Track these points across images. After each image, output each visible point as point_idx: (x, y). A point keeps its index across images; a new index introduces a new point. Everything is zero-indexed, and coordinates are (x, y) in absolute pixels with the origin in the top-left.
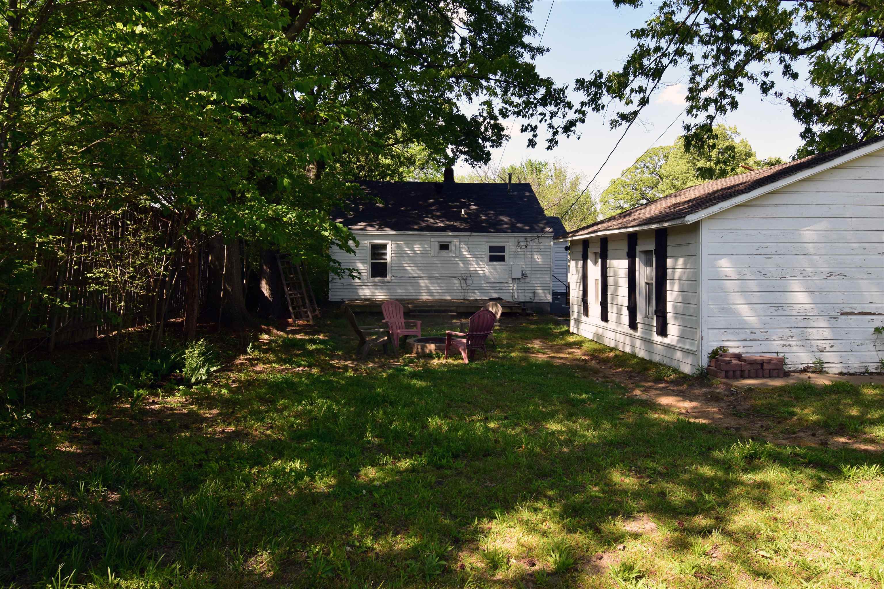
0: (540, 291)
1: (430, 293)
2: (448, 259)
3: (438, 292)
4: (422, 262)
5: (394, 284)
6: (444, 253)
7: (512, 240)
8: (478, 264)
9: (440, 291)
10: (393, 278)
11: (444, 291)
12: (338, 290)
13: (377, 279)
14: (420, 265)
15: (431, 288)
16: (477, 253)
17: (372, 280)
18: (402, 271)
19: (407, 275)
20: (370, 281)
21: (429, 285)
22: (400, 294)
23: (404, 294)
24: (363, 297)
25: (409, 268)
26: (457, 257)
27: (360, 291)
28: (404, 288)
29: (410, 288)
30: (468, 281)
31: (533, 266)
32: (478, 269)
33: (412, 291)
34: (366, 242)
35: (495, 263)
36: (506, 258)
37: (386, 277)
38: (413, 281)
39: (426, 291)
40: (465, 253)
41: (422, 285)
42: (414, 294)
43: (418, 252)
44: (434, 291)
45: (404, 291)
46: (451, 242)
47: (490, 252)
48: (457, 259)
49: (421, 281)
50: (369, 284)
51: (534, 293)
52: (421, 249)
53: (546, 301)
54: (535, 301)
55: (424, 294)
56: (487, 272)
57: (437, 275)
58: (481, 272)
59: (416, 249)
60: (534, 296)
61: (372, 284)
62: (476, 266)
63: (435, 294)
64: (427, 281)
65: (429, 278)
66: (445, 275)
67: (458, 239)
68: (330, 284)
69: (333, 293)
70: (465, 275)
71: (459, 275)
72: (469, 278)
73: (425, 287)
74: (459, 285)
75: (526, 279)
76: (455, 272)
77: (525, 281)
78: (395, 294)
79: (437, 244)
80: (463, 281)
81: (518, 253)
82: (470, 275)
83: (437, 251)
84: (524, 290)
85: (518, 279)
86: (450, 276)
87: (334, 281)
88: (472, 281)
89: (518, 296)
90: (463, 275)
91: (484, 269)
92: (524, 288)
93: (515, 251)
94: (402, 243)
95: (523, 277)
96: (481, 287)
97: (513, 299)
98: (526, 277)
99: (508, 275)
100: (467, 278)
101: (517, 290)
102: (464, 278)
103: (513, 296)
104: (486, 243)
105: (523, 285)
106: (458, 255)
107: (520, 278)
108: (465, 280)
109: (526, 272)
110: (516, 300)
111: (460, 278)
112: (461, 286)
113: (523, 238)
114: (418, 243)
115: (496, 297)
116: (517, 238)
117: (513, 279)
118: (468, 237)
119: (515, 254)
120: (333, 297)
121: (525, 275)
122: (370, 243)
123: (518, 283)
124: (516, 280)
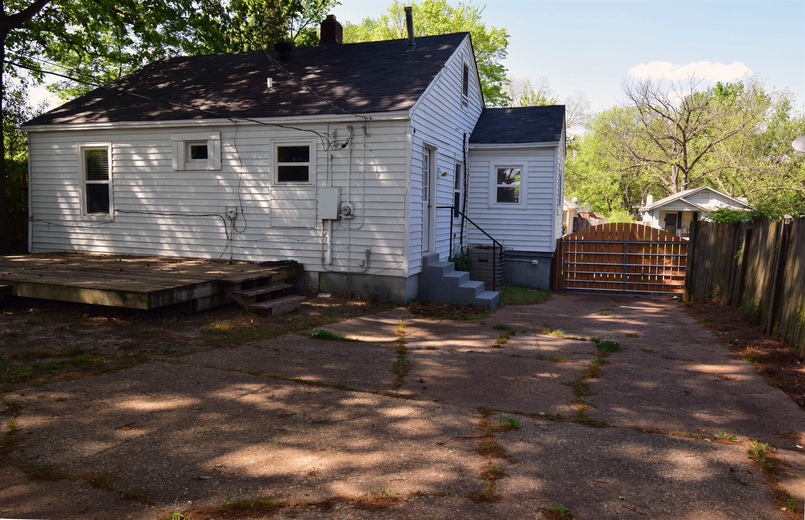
0: (385, 251)
1: (176, 244)
2: (205, 176)
3: (189, 245)
4: (162, 182)
5: (119, 226)
6: (198, 163)
7: (322, 130)
8: (258, 187)
9: (192, 242)
10: (116, 213)
11: (199, 242)
12: (43, 234)
13: (95, 216)
14: (158, 189)
15: (179, 235)
16: (255, 163)
17: (88, 216)
18: (131, 201)
19: (138, 209)
20: (86, 218)
21: (173, 228)
22: (129, 245)
23: (136, 245)
24: (76, 248)
25: (140, 195)
26: (218, 171)
27: (73, 236)
28: (133, 233)
29: (143, 233)
30: (238, 224)
31: (368, 191)
32: (259, 197)
33: (148, 240)
34: (75, 146)
35: (290, 184)
36: (312, 172)
37: (107, 211)
38: (149, 221)
39: (169, 240)
40: (233, 163)
41: (163, 228)
42: (150, 246)
43: (155, 163)
44: (183, 241)
45: (135, 239)
46: (206, 141)
47: (280, 160)
48: (219, 177)
49: (161, 221)
50: (84, 224)
51: (368, 253)
52: (158, 157)
53: (398, 274)
54: (371, 272)
55: (166, 247)
56: (274, 204)
57: (186, 210)
58: (264, 204)
59: (152, 157)
60: (369, 261)
61: (88, 224)
62: (253, 190)
63: (185, 248)
64: (170, 222)
65: (175, 215)
66: (199, 210)
67: (219, 133)
68: (30, 224)
69: (35, 240)
70: (234, 210)
71: (222, 210)
72: (240, 217)
73: (168, 232)
74: (223, 230)
75: (352, 221)
76: (216, 203)
77: (349, 226)
78: (121, 245)
79: (182, 145)
80: (229, 223)
81: (335, 162)
82: (242, 210)
83: (186, 161)
84: (346, 247)
85: (333, 221)
86: (208, 210)
87: (36, 217)
88: (247, 222)
89: (334, 260)
90: (230, 210)
91: (269, 197)
92: (346, 242)
93: (330, 157)
94: (128, 145)
95: (343, 217)
96: (264, 237)
97: (323, 265)
98: (350, 217)
99: (314, 212)
100: (238, 215)
101: (332, 244)
102: (232, 216)
103: (323, 259)
104: (272, 139)
105: (346, 234)
106: (220, 169)
107: (336, 218)
108: (233, 220)
109: (350, 206)
110: (330, 269)
111: (224, 216)
112: (226, 233)
113: (345, 126)
114: (155, 145)
115: (292, 259)
116: (333, 127)
117: (324, 221)
118: (235, 129)
119: (330, 164)
120: (35, 246)
121: (346, 213)
122: (82, 148)
123: (334, 229)
124: (330, 223)
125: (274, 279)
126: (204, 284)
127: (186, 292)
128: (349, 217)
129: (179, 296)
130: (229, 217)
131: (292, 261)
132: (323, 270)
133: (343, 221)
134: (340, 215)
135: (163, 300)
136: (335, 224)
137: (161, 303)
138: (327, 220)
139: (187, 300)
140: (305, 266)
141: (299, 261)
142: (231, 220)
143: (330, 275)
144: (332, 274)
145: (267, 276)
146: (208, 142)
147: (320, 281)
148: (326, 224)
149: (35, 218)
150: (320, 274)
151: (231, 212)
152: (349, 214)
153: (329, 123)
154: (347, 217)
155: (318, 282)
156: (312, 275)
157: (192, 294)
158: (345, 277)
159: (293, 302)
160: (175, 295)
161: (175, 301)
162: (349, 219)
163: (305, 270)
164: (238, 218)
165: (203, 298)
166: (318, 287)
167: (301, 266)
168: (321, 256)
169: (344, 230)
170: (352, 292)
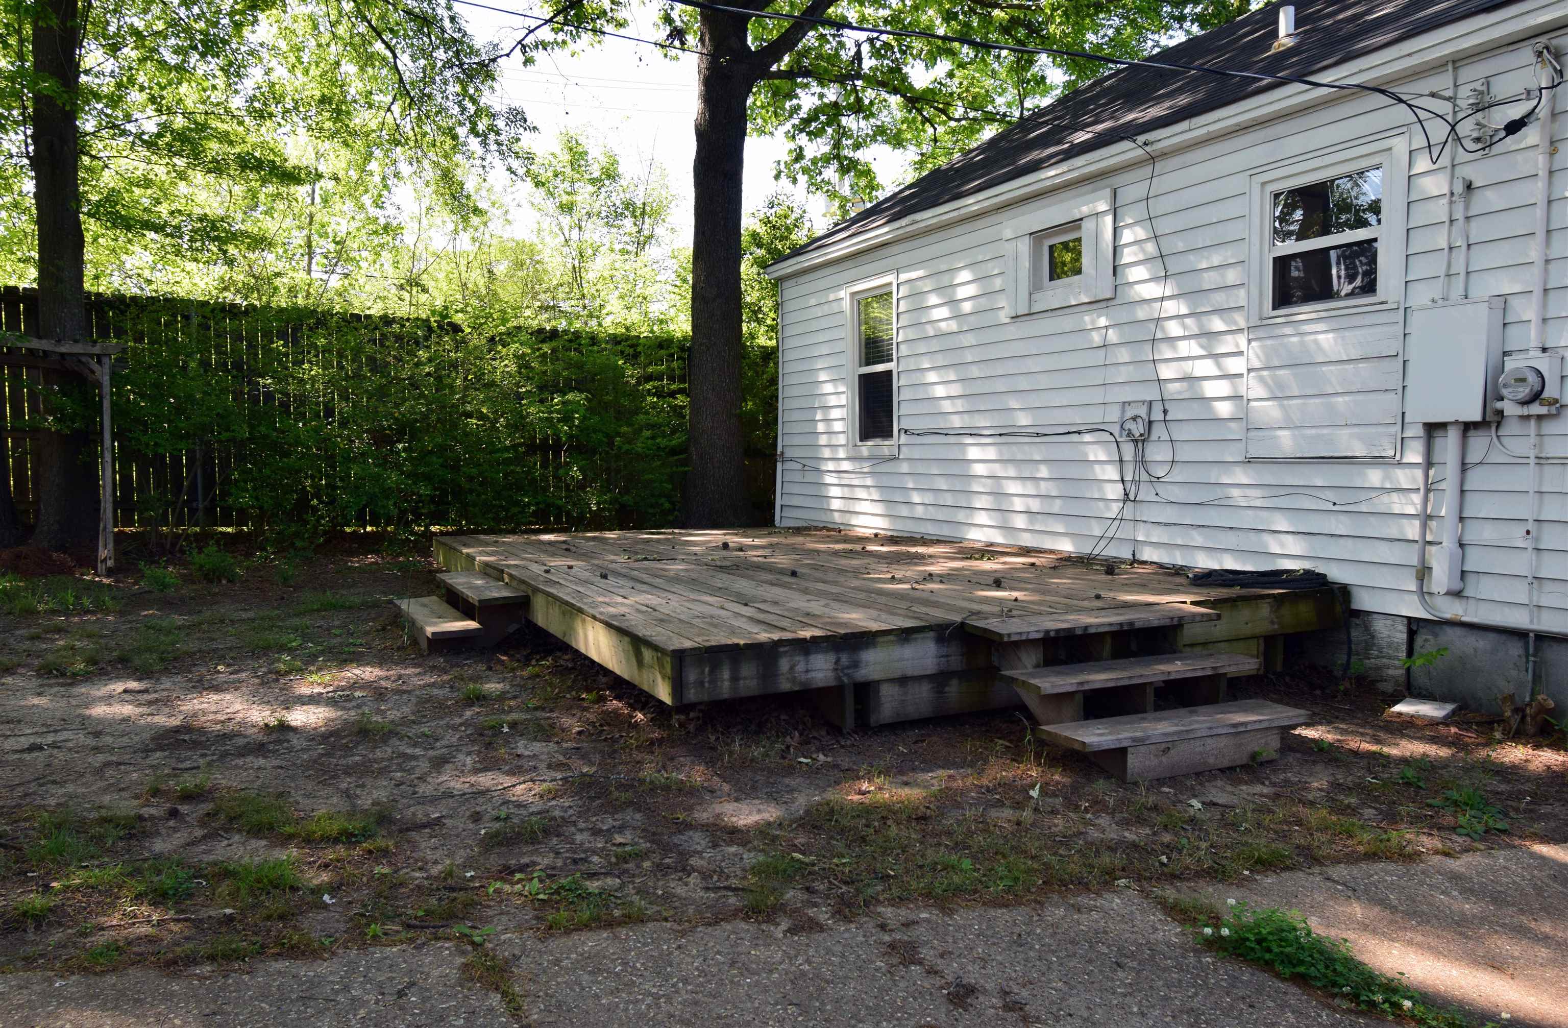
1: (1003, 511)
2: (1066, 323)
3: (1028, 513)
5: (905, 468)
6: (1062, 290)
8: (1203, 335)
9: (1036, 505)
10: (904, 438)
11: (1057, 506)
12: (796, 489)
14: (972, 372)
15: (1013, 488)
16: (1196, 261)
17: (860, 447)
18: (924, 408)
19: (937, 424)
20: (854, 452)
22: (917, 511)
23: (933, 513)
24: (837, 518)
25: (940, 391)
26: (1102, 304)
29: (942, 484)
30: (1152, 452)
32: (1203, 368)
33: (951, 500)
34: (843, 293)
35: (1307, 311)
36: (1388, 259)
37: (888, 434)
38: (952, 454)
39: (990, 501)
40: (1139, 273)
41: (979, 469)
42: (956, 516)
43: (969, 307)
44: (1017, 504)
45: (928, 498)
46: (1076, 224)
47: (1279, 235)
48: (1103, 321)
49: (973, 453)
50: (848, 466)
52: (975, 289)
55: (983, 518)
56: (1254, 388)
57: (1024, 420)
58: (1218, 389)
59: (962, 293)
61: (855, 465)
62: (1190, 348)
63: (1020, 522)
64: (991, 453)
65: (1005, 434)
66: (1059, 417)
67: (1108, 192)
68: (779, 465)
69: (787, 501)
70: (1142, 412)
71: (1114, 415)
72: (1158, 431)
73: (989, 481)
74: (1112, 473)
75: (1550, 427)
76: (1097, 396)
77: (1539, 446)
78: (904, 511)
79: (1024, 247)
80: (1128, 451)
81: (1480, 203)
82: (1165, 412)
83: (1036, 287)
84: (1520, 530)
85: (1468, 427)
86: (1077, 418)
87: (789, 454)
88: (1177, 446)
89: (1471, 579)
90: (1130, 413)
91: (1235, 365)
92: (1523, 509)
93: (1459, 188)
94: (920, 273)
95: (1510, 408)
96: (1219, 492)
97: (1423, 594)
98: (1543, 410)
99: (1393, 399)
100: (1154, 426)
101: (1461, 519)
102: (1138, 429)
103: (1423, 572)
104: (1253, 172)
105: (1524, 479)
106: (1109, 295)
107: (1477, 417)
108: (1140, 441)
109: (1543, 364)
110: (1452, 610)
111: (1116, 430)
112: (1123, 481)
113: (1526, 54)
114: (968, 261)
115: (1307, 565)
116: (1473, 74)
117: (1433, 429)
118: (1147, 171)
119: (1459, 215)
120: (787, 513)
121: (1523, 392)
122: (853, 294)
123: (1472, 458)
124: (1453, 436)
125: (1190, 633)
126: (905, 635)
127: (831, 657)
128: (1536, 409)
129: (800, 667)
130: (1130, 433)
131: (1307, 572)
132: (1419, 613)
133: (1510, 428)
134: (1499, 405)
135: (735, 679)
136: (1479, 443)
137: (725, 688)
138: (1443, 426)
139: (832, 683)
140: (1355, 592)
141: (1337, 574)
142: (1136, 441)
143: (1452, 634)
144: (1459, 631)
145: (1156, 623)
146: (1084, 224)
147: (1410, 652)
148: (1439, 442)
149: (786, 455)
150: (1414, 626)
151: (1134, 419)
152: (1536, 397)
153: (1457, 61)
154: (1525, 411)
155: (1403, 655)
156: (1380, 627)
157: (856, 665)
158: (1515, 649)
159: (1238, 731)
160: (784, 664)
161: (785, 686)
162: (1540, 417)
163: (1355, 606)
164: (1154, 437)
165: (903, 681)
166: (1402, 672)
167: (1344, 591)
168: (1415, 561)
169: (1519, 462)
170: (1543, 709)
